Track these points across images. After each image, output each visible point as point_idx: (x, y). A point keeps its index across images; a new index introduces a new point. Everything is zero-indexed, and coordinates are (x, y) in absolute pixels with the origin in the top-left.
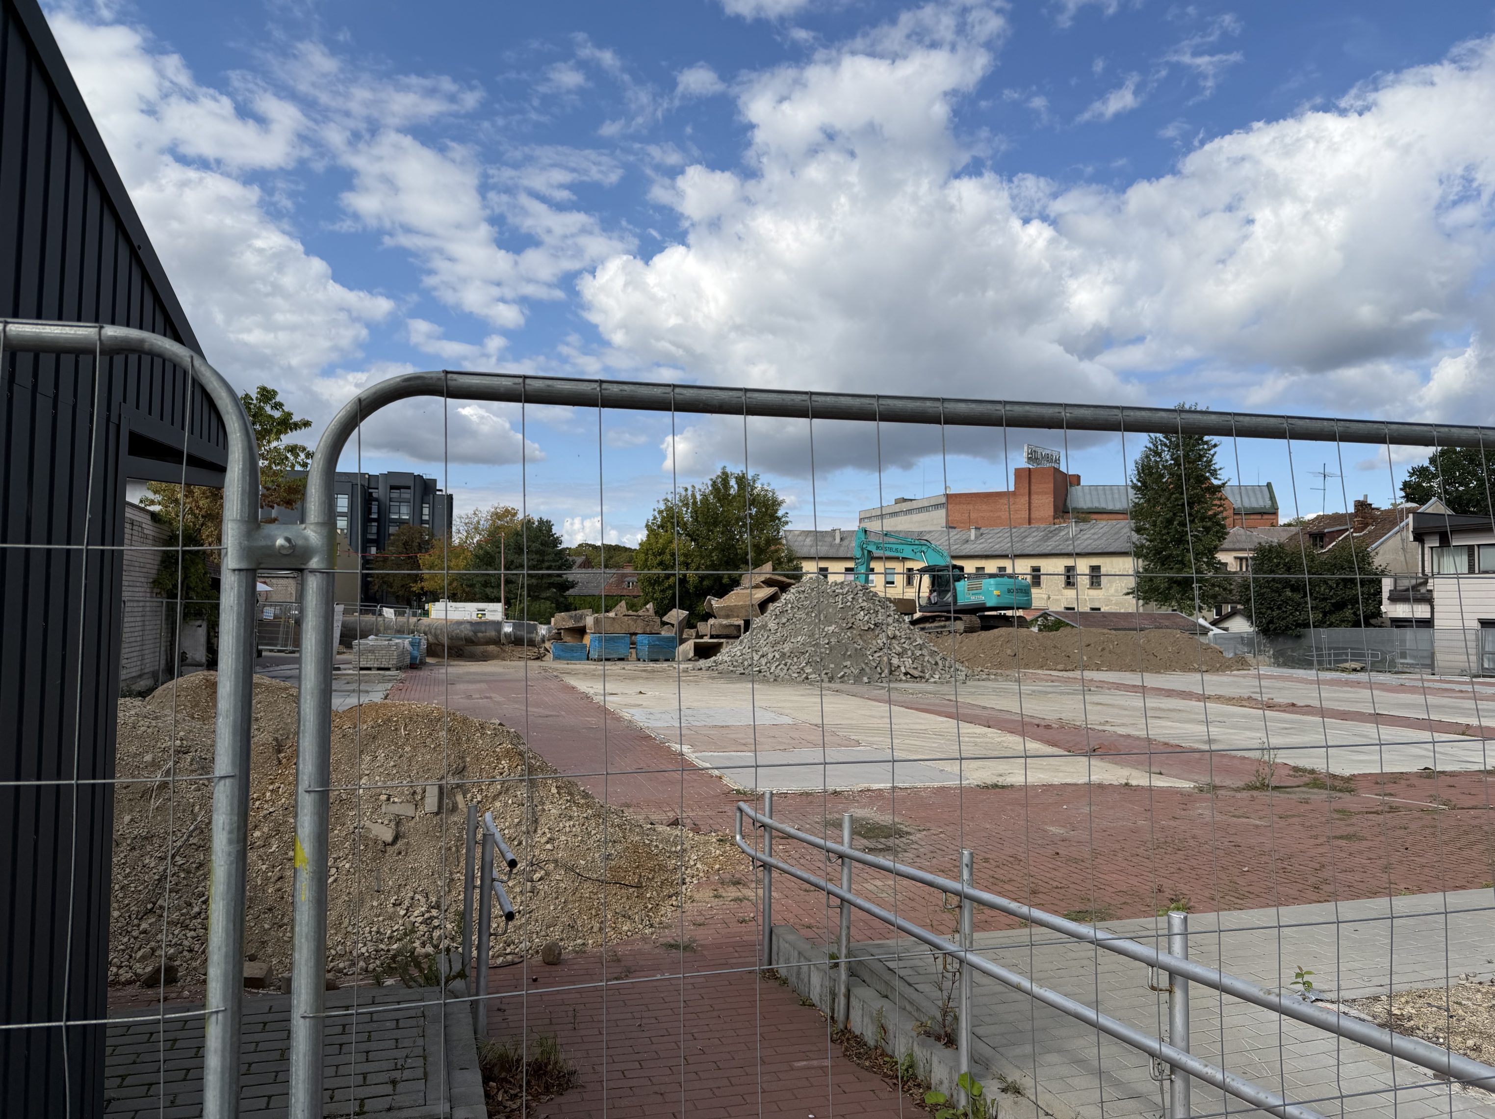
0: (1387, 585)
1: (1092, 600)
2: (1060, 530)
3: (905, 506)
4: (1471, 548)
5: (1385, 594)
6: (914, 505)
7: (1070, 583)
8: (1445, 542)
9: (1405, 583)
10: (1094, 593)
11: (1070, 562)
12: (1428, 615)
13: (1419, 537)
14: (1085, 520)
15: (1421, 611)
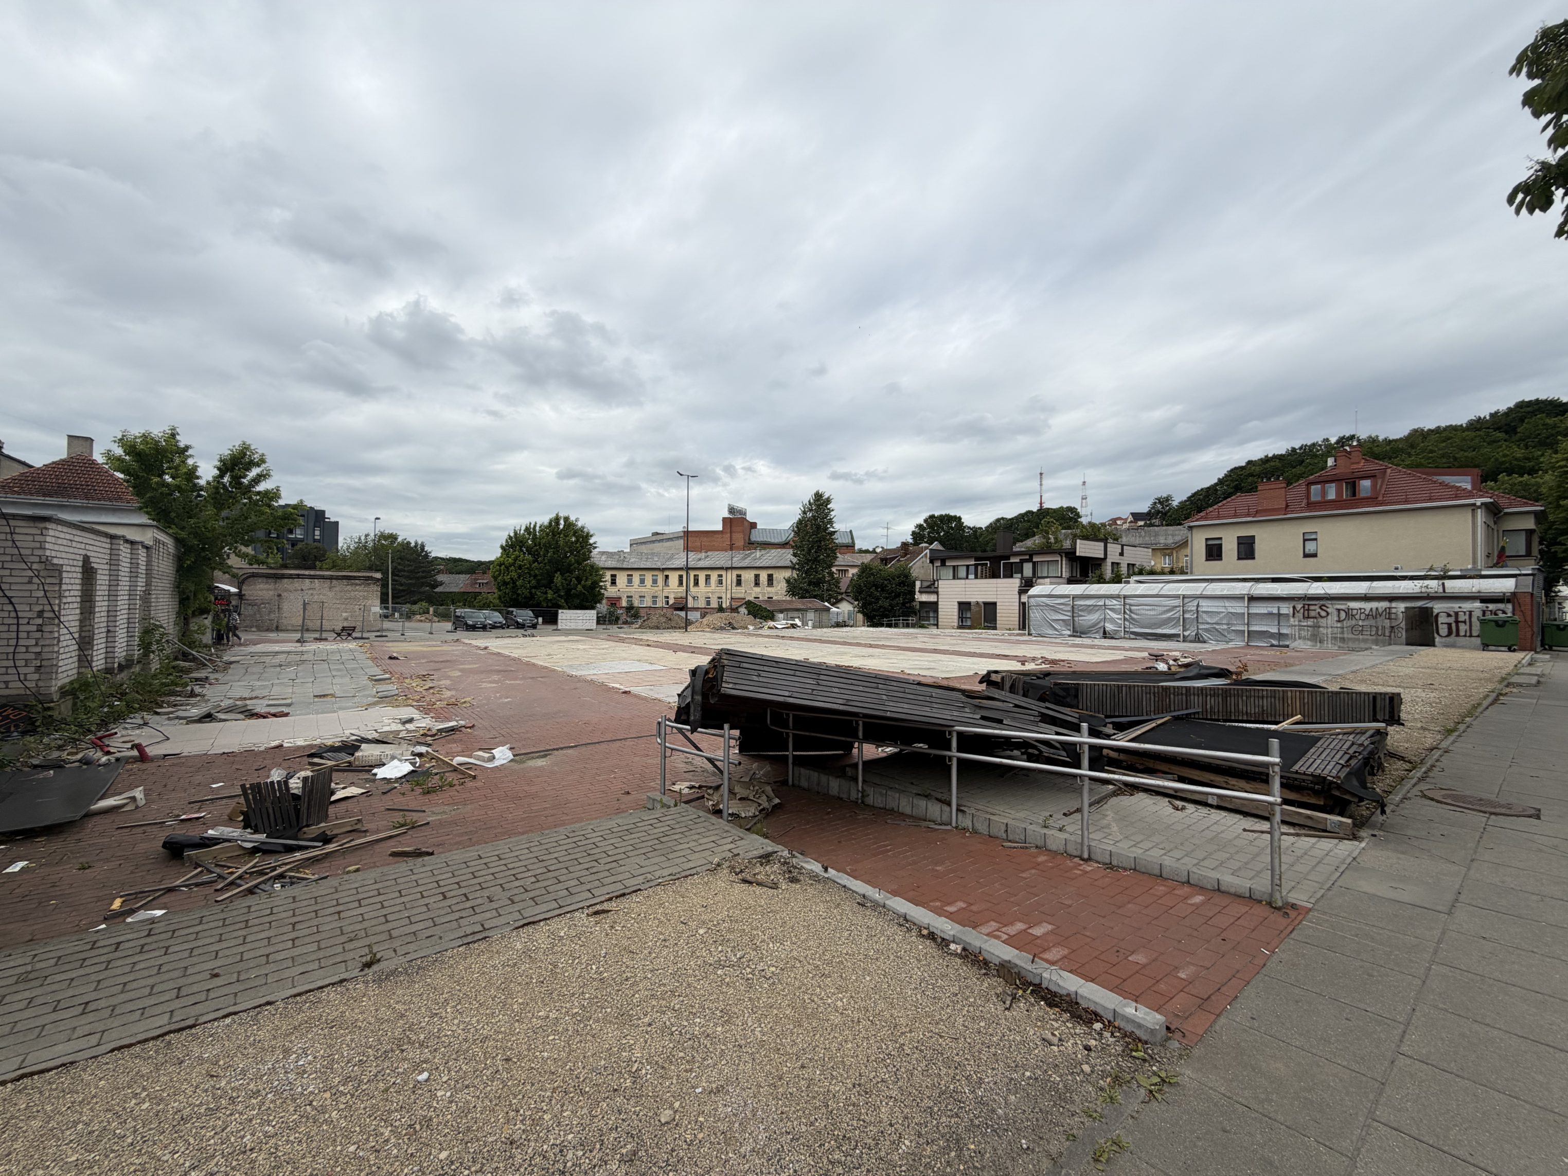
0: (918, 584)
1: (768, 593)
2: (751, 553)
3: (659, 537)
4: (954, 567)
5: (917, 589)
6: (665, 537)
7: (757, 584)
8: (943, 564)
9: (926, 584)
10: (769, 589)
11: (757, 572)
12: (936, 600)
13: (932, 561)
14: (765, 549)
15: (932, 598)
